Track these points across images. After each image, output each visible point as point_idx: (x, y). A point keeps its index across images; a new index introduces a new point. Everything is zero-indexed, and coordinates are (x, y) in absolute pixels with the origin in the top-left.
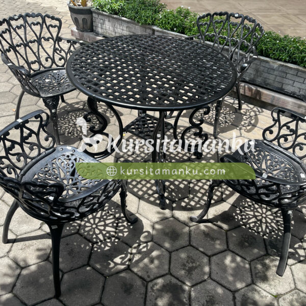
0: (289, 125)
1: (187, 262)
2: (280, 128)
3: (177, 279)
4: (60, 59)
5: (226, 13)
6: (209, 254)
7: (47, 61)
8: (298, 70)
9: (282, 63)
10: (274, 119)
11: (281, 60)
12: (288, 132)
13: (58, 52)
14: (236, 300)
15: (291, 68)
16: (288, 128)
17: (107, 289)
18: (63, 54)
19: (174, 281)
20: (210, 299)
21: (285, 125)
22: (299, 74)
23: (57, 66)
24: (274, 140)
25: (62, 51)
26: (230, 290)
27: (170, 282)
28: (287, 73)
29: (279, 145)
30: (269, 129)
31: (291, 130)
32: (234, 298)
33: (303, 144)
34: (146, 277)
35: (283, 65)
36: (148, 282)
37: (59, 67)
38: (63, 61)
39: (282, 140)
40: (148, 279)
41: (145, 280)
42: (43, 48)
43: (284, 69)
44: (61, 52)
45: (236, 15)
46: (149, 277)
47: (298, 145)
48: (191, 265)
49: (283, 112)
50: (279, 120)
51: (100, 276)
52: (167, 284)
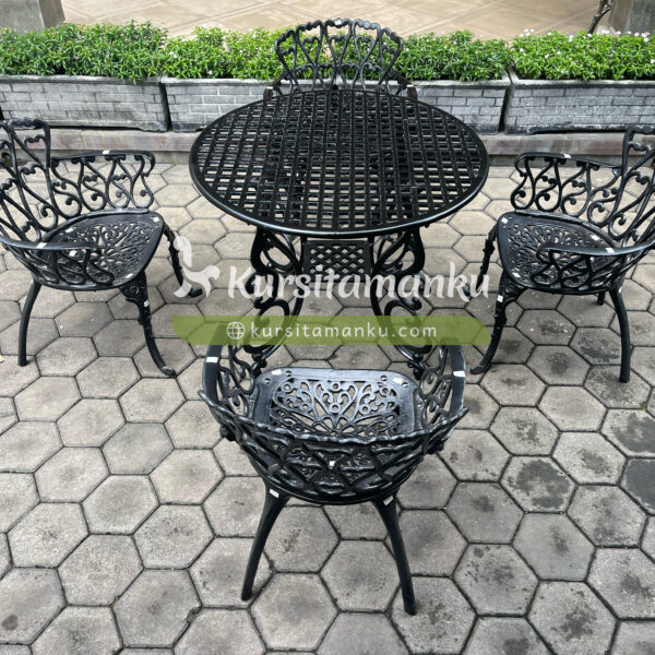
0: (545, 174)
1: (519, 429)
2: (534, 184)
3: (527, 455)
4: (69, 203)
5: (318, 23)
6: (533, 404)
7: (45, 214)
8: (453, 87)
9: (427, 83)
10: (522, 174)
11: (425, 79)
12: (547, 185)
13: (59, 189)
14: (610, 438)
15: (443, 87)
16: (545, 179)
17: (461, 523)
18: (71, 189)
19: (527, 460)
20: (584, 454)
21: (540, 176)
22: (457, 92)
23: (67, 217)
24: (530, 204)
25: (67, 185)
26: (593, 432)
27: (524, 464)
28: (437, 98)
29: (540, 208)
30: (519, 192)
31: (551, 181)
32: (605, 437)
33: (573, 195)
34: (491, 477)
35: (428, 87)
36: (499, 482)
37: (72, 220)
38: (74, 203)
39: (542, 201)
40: (496, 478)
41: (494, 482)
42: (30, 192)
43: (430, 91)
44: (64, 188)
45: (338, 23)
46: (493, 474)
47: (568, 198)
48: (526, 430)
49: (533, 158)
50: (529, 174)
51: (435, 513)
52: (523, 469)
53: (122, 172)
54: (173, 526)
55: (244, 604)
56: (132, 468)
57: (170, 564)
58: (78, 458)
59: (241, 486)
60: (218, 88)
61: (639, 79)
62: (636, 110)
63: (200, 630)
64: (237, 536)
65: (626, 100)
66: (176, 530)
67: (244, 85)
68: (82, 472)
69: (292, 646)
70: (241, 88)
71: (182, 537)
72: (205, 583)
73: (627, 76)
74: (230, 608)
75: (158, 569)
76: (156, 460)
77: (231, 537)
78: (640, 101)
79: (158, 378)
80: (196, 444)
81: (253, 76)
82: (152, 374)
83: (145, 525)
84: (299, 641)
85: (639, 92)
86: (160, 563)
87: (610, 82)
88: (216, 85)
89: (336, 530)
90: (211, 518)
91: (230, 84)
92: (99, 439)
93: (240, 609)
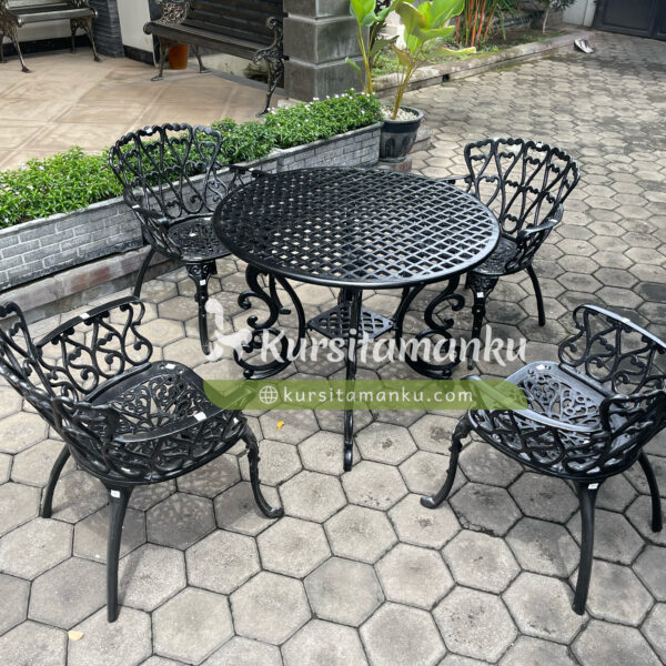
53: (107, 331)
54: (464, 616)
55: (585, 616)
56: (368, 607)
57: (506, 642)
58: (310, 641)
59: (460, 547)
60: (18, 236)
61: (358, 128)
62: (358, 153)
63: (591, 660)
64: (511, 582)
65: (350, 148)
66: (470, 617)
67: (48, 223)
68: (333, 648)
69: (644, 611)
70: (45, 228)
71: (483, 617)
72: (546, 630)
73: (350, 128)
74: (583, 628)
75: (503, 654)
76: (376, 585)
77: (509, 586)
78: (359, 146)
79: (270, 526)
80: (383, 548)
81: (59, 210)
82: (261, 527)
83: (446, 636)
84: (643, 605)
85: (358, 138)
86: (500, 649)
87: (341, 135)
88: (16, 232)
89: (551, 522)
90: (478, 586)
91: (32, 227)
92: (302, 612)
93: (588, 622)
